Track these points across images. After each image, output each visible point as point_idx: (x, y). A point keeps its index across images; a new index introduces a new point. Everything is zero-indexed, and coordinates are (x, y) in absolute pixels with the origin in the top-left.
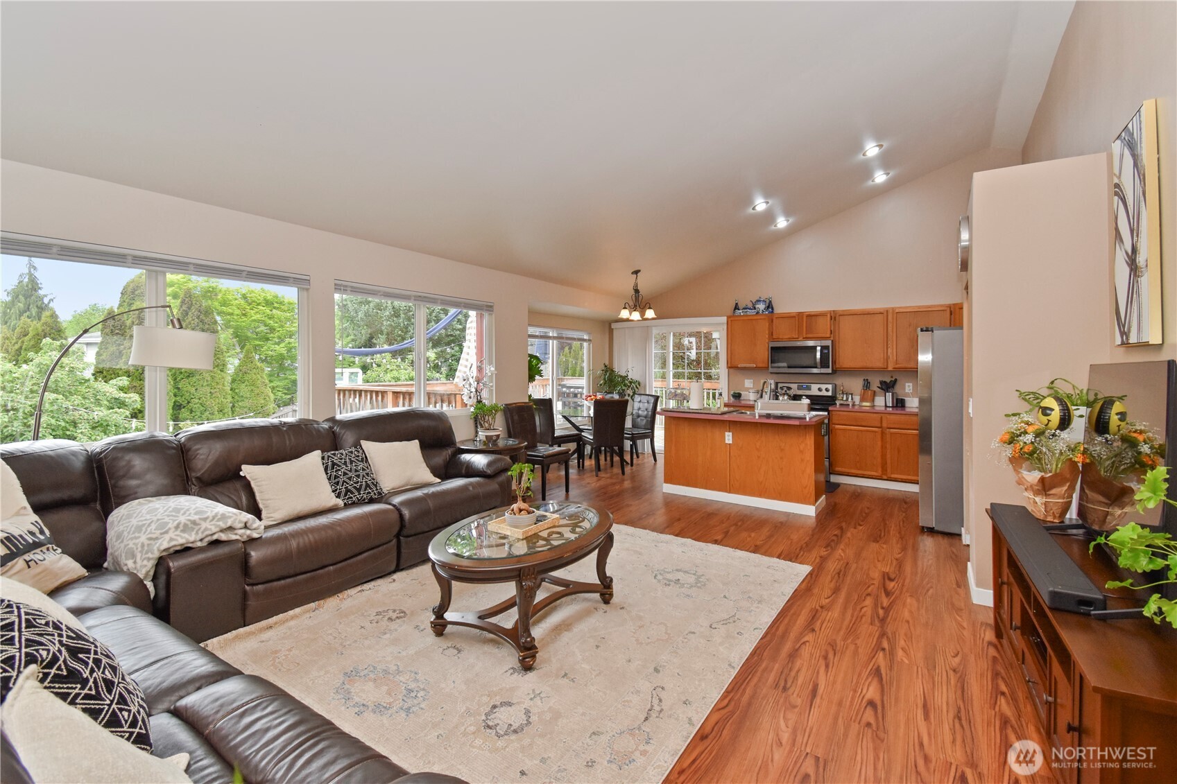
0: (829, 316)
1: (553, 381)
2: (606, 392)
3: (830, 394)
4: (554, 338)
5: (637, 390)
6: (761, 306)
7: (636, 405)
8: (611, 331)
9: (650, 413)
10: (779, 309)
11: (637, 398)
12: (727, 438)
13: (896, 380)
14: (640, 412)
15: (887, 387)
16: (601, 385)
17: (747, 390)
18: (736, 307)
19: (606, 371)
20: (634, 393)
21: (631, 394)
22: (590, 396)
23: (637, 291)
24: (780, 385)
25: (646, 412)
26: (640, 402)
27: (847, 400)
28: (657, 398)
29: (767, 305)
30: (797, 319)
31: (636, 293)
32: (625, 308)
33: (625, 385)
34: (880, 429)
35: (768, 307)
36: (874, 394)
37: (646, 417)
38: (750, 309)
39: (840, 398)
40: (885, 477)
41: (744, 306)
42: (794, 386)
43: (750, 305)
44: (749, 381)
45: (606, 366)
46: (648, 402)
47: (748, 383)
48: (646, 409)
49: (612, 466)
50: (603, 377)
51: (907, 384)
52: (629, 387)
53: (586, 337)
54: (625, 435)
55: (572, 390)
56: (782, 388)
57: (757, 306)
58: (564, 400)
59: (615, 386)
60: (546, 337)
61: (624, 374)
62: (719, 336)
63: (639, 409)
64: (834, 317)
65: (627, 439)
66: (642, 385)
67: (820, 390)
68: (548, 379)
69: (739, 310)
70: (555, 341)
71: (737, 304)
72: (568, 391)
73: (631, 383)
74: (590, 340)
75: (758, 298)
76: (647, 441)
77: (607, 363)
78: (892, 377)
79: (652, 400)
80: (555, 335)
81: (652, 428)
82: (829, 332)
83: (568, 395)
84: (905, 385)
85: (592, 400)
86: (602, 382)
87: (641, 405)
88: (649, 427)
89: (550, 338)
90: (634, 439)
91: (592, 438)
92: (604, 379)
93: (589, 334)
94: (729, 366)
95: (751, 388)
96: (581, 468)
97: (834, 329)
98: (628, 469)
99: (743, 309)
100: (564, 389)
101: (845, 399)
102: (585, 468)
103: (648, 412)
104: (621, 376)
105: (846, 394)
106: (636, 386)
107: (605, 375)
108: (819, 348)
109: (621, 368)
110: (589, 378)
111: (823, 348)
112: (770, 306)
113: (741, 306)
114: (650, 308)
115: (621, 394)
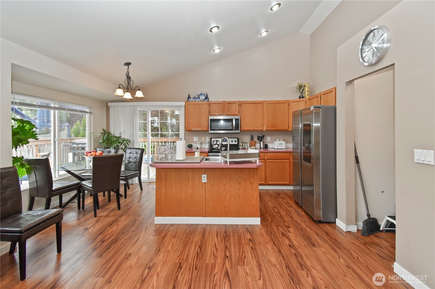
0: (238, 103)
1: (55, 142)
2: (105, 147)
3: (236, 143)
4: (55, 108)
5: (127, 145)
6: (203, 97)
7: (128, 155)
8: (108, 108)
9: (138, 160)
10: (211, 99)
11: (128, 151)
12: (203, 178)
13: (264, 135)
14: (131, 160)
15: (261, 139)
16: (100, 143)
17: (196, 143)
18: (189, 97)
19: (104, 134)
20: (126, 147)
21: (124, 148)
22: (91, 152)
23: (129, 78)
24: (213, 140)
25: (135, 160)
26: (130, 153)
27: (245, 146)
28: (143, 151)
29: (205, 97)
30: (222, 104)
31: (128, 78)
32: (119, 88)
33: (119, 143)
34: (264, 160)
35: (206, 98)
36: (255, 143)
37: (135, 163)
38: (197, 98)
39: (241, 145)
40: (266, 184)
41: (194, 97)
42: (220, 140)
43: (197, 97)
44: (196, 137)
45: (104, 130)
46: (136, 153)
47: (196, 139)
48: (135, 158)
49: (109, 201)
50: (102, 137)
51: (268, 137)
52: (122, 143)
53: (87, 110)
54: (121, 177)
55: (80, 145)
56: (214, 141)
57: (200, 97)
58: (74, 151)
59: (111, 144)
60: (49, 107)
61: (118, 135)
62: (180, 113)
63: (130, 158)
64: (240, 104)
65: (122, 180)
66: (131, 142)
67: (232, 141)
68: (50, 140)
69: (190, 98)
70: (56, 111)
71: (189, 95)
72: (77, 146)
73: (123, 141)
74: (90, 113)
75: (200, 93)
76: (136, 179)
77: (105, 128)
78: (262, 134)
79: (139, 152)
80: (56, 106)
81: (140, 170)
82: (238, 112)
83: (78, 148)
84: (267, 138)
85: (92, 155)
86: (101, 141)
87: (131, 155)
88: (137, 169)
89: (51, 108)
90: (126, 179)
91: (91, 186)
92: (103, 139)
93: (90, 108)
94: (187, 129)
95: (197, 142)
96: (81, 209)
97: (240, 110)
98: (122, 200)
99: (193, 98)
100: (74, 145)
101: (244, 145)
102: (85, 208)
103: (137, 159)
104: (116, 137)
105: (245, 143)
106: (127, 143)
107: (104, 136)
108: (234, 120)
109: (115, 131)
110: (91, 139)
111: (237, 120)
112: (207, 98)
113: (192, 96)
114: (139, 90)
115: (117, 149)
